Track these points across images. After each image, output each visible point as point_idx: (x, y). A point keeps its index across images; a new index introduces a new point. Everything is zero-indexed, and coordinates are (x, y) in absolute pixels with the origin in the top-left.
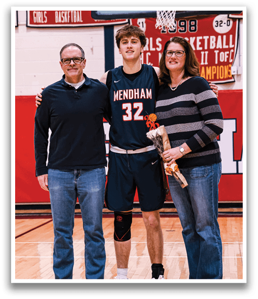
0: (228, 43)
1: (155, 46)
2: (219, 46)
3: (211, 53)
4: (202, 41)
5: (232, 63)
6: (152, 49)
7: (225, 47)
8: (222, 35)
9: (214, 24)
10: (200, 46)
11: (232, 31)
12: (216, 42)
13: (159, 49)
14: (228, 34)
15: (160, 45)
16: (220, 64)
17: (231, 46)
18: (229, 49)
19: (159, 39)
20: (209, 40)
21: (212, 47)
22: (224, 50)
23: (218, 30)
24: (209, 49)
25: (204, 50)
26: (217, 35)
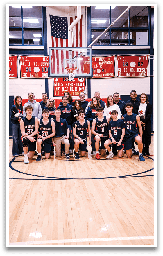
0: (83, 85)
1: (61, 85)
2: (80, 86)
3: (78, 88)
4: (75, 84)
5: (84, 91)
6: (60, 86)
7: (82, 86)
8: (81, 83)
9: (79, 79)
10: (75, 85)
11: (84, 82)
12: (79, 84)
13: (62, 86)
14: (82, 82)
15: (62, 85)
16: (80, 91)
17: (84, 86)
18: (83, 87)
19: (62, 83)
20: (77, 84)
21: (78, 86)
22: (81, 87)
23: (80, 81)
24: (77, 86)
25: (76, 87)
26: (79, 82)
